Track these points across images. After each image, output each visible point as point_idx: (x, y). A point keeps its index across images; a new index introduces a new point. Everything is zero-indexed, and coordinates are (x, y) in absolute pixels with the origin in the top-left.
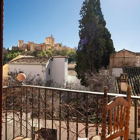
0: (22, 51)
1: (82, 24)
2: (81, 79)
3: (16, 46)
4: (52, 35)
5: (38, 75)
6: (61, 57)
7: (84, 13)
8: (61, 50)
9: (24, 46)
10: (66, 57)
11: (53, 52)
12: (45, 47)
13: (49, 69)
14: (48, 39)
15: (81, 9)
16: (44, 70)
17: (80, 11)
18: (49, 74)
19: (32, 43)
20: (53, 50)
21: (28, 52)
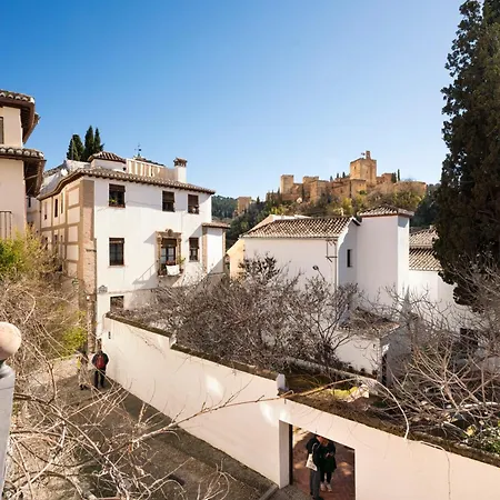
0: (289, 202)
1: (453, 101)
2: (456, 285)
3: (276, 191)
4: (368, 153)
5: (316, 268)
6: (385, 215)
7: (463, 61)
8: (396, 191)
9: (295, 190)
10: (401, 215)
11: (373, 200)
12: (348, 187)
13: (349, 251)
14: (358, 165)
15: (453, 48)
16: (331, 253)
17: (449, 57)
18: (349, 266)
19: (315, 179)
20: (372, 193)
21: (305, 203)
